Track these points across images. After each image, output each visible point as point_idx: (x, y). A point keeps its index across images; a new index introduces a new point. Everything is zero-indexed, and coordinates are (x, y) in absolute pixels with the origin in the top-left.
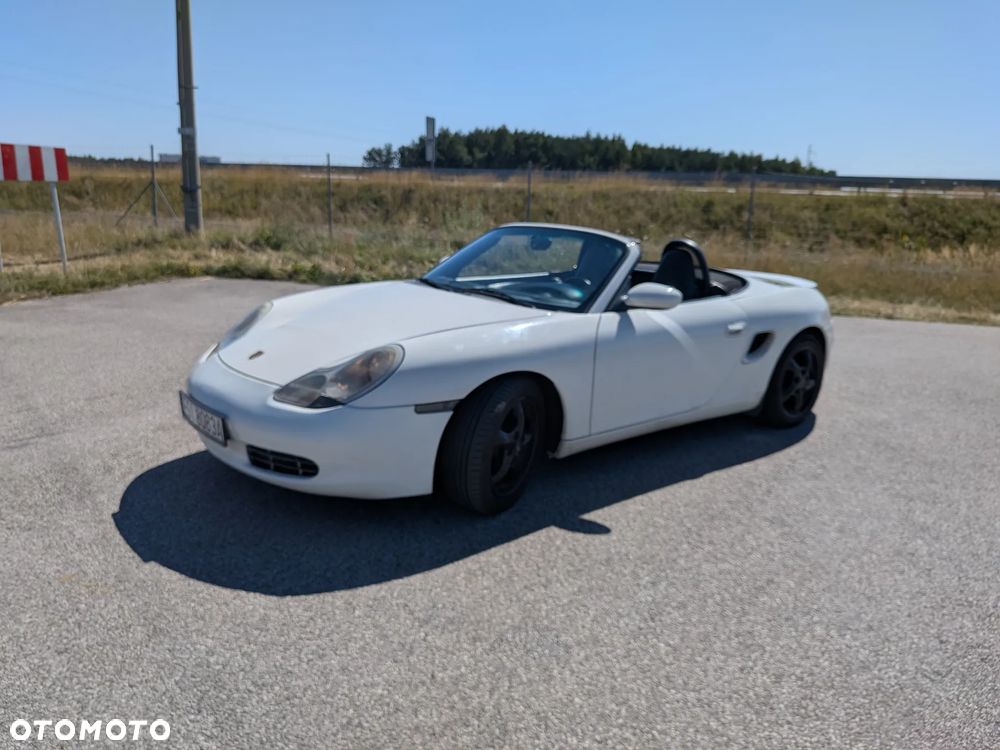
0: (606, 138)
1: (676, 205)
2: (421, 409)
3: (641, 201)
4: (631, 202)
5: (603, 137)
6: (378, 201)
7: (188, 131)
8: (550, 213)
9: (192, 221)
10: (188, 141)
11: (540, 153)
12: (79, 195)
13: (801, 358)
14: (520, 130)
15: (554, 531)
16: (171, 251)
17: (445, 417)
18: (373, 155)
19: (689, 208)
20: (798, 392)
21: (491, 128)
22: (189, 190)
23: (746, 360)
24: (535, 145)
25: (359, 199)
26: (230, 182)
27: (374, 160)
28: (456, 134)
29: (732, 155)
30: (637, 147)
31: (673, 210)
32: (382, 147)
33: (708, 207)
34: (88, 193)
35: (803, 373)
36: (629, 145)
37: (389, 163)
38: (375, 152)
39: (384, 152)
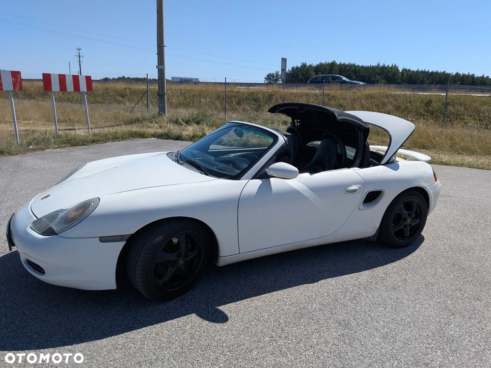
0: (388, 66)
1: (410, 102)
2: (103, 240)
3: (391, 99)
4: (386, 100)
5: (386, 66)
6: (256, 100)
7: (161, 67)
8: (341, 106)
9: (162, 110)
10: (161, 72)
11: (352, 74)
12: (123, 96)
13: (408, 206)
14: (342, 63)
15: (194, 317)
16: (149, 124)
17: (121, 245)
18: (269, 77)
19: (418, 104)
20: (405, 226)
21: (328, 62)
22: (161, 95)
23: (362, 207)
24: (349, 70)
25: (247, 99)
26: (189, 91)
27: (270, 79)
28: (310, 65)
29: (457, 74)
30: (404, 70)
31: (409, 105)
32: (274, 73)
33: (429, 103)
34: (127, 95)
35: (409, 215)
36: (401, 70)
37: (277, 80)
38: (271, 75)
39: (275, 75)
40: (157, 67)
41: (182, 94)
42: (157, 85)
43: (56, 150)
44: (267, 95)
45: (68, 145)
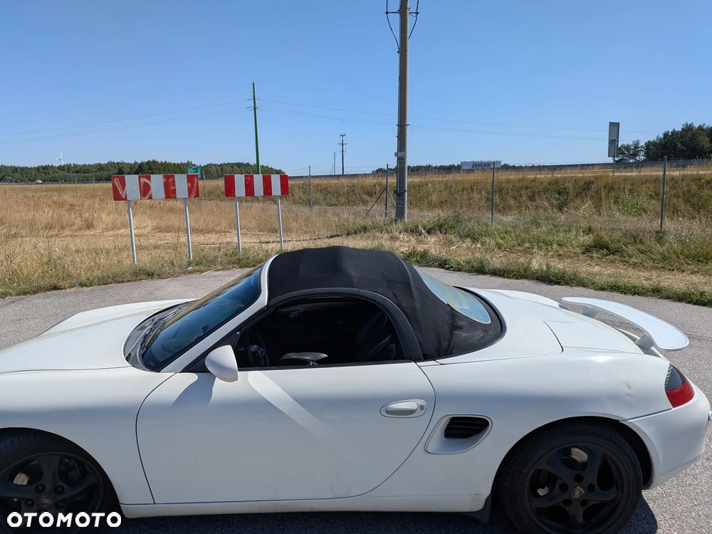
6: (562, 192)
7: (401, 154)
9: (400, 213)
10: (401, 160)
16: (378, 234)
20: (568, 502)
22: (399, 193)
25: (546, 190)
26: (457, 183)
32: (631, 143)
35: (579, 479)
37: (635, 155)
38: (624, 147)
39: (632, 147)
40: (396, 155)
41: (447, 187)
42: (396, 178)
43: (217, 273)
44: (581, 183)
45: (235, 265)
